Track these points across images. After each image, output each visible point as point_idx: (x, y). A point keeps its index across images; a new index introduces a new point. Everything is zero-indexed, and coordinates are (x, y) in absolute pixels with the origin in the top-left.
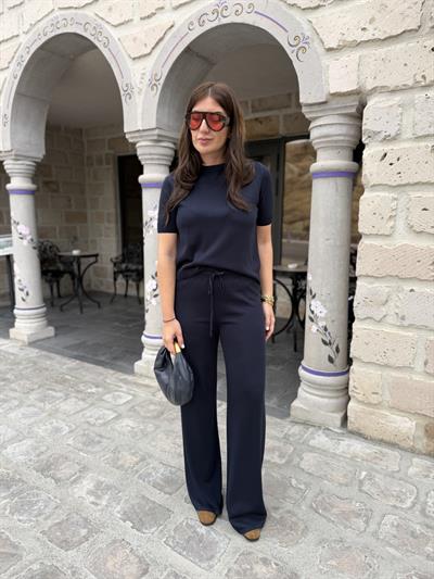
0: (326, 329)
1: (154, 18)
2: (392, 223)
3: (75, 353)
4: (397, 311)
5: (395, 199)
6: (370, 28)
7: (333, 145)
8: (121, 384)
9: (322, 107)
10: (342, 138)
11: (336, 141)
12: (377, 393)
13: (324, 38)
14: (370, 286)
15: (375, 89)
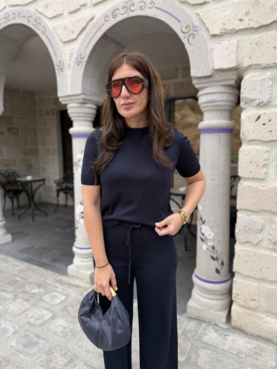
0: (213, 248)
1: (79, 13)
2: (265, 170)
3: (25, 256)
4: (270, 238)
5: (268, 151)
6: (246, 19)
7: (216, 109)
8: (57, 285)
9: (208, 80)
10: (223, 103)
11: (219, 106)
12: (254, 300)
13: (209, 27)
14: (248, 218)
15: (250, 66)
